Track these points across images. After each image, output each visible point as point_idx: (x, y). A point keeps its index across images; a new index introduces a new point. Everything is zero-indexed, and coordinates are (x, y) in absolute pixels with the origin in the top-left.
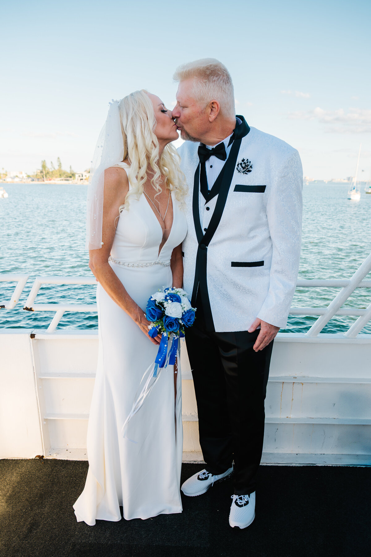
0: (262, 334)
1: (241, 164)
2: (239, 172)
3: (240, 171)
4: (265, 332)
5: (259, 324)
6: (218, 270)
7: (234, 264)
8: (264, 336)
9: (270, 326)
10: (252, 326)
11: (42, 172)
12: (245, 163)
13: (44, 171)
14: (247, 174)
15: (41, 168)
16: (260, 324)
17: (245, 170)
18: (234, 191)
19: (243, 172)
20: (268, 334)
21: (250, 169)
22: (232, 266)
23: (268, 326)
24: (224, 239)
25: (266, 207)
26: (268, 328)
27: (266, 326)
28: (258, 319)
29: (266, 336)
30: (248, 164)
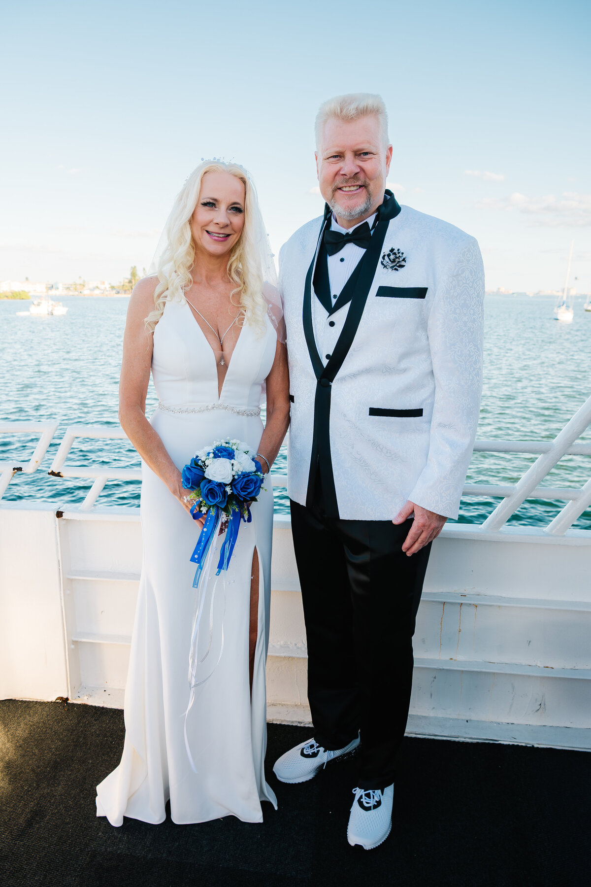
0: (417, 528)
1: (389, 255)
3: (386, 267)
4: (420, 524)
5: (410, 511)
6: (349, 421)
7: (374, 412)
8: (419, 531)
9: (428, 514)
10: (400, 514)
11: (130, 282)
12: (395, 254)
13: (133, 281)
14: (397, 270)
15: (129, 277)
16: (413, 511)
17: (394, 264)
18: (376, 296)
19: (392, 267)
20: (426, 528)
21: (403, 263)
22: (370, 414)
23: (426, 515)
25: (427, 323)
26: (427, 518)
27: (423, 515)
28: (409, 502)
29: (423, 531)
30: (400, 255)
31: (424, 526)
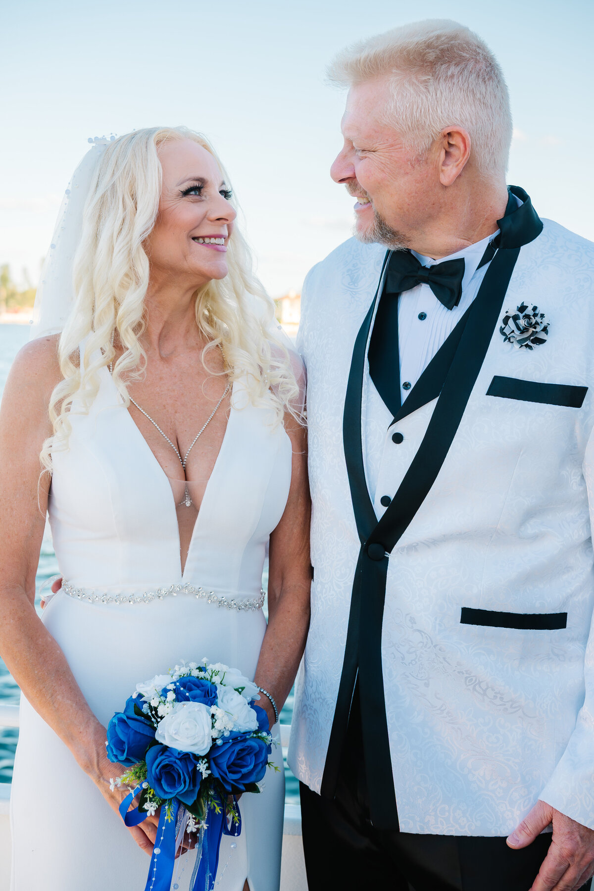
0: (558, 858)
1: (515, 318)
2: (507, 338)
3: (509, 339)
4: (565, 852)
5: (545, 823)
6: (419, 631)
7: (471, 616)
8: (562, 867)
9: (582, 832)
10: (523, 827)
12: (527, 317)
14: (530, 348)
16: (551, 822)
17: (526, 335)
18: (488, 394)
19: (520, 342)
20: (577, 859)
21: (542, 336)
22: (463, 621)
23: (576, 834)
24: (444, 536)
26: (578, 838)
27: (571, 833)
28: (543, 804)
29: (569, 866)
30: (538, 319)
31: (572, 855)
